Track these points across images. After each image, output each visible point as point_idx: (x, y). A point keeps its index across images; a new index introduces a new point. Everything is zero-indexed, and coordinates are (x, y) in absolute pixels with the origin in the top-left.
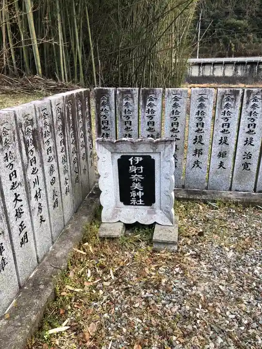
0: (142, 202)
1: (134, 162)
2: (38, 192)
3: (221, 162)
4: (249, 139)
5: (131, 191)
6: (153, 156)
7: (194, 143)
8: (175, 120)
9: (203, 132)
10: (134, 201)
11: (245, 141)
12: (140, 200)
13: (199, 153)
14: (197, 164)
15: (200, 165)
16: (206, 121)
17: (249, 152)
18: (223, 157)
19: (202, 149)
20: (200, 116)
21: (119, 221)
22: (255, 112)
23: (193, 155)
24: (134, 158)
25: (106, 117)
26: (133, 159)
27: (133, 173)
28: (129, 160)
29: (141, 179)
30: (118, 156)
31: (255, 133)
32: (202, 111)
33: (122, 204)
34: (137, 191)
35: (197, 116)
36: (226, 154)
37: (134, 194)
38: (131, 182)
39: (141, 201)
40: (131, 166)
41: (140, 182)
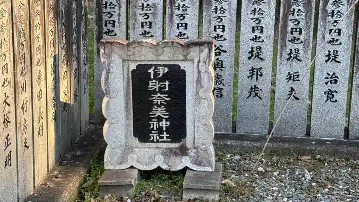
0: (167, 137)
1: (156, 74)
2: (25, 102)
3: (292, 88)
4: (332, 53)
5: (151, 119)
6: (183, 65)
7: (249, 58)
8: (220, 22)
9: (263, 41)
10: (154, 136)
11: (326, 56)
12: (164, 133)
13: (257, 74)
14: (255, 91)
15: (260, 93)
16: (267, 25)
17: (334, 74)
18: (294, 81)
19: (261, 68)
20: (257, 16)
21: (132, 167)
22: (338, 12)
23: (248, 77)
24: (156, 68)
25: (112, 15)
26: (154, 70)
27: (154, 92)
28: (149, 71)
29: (165, 101)
30: (133, 67)
31: (340, 44)
32: (260, 9)
33: (136, 141)
34: (159, 119)
35: (252, 16)
36: (298, 76)
37: (154, 125)
38: (151, 105)
39: (165, 135)
40: (152, 80)
41: (165, 106)
